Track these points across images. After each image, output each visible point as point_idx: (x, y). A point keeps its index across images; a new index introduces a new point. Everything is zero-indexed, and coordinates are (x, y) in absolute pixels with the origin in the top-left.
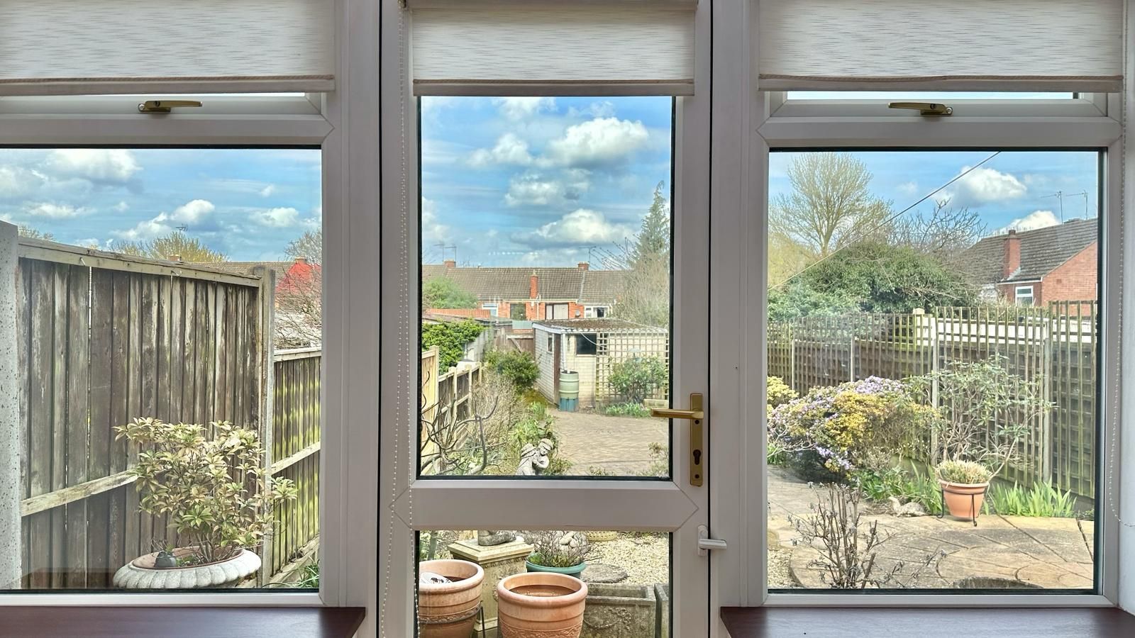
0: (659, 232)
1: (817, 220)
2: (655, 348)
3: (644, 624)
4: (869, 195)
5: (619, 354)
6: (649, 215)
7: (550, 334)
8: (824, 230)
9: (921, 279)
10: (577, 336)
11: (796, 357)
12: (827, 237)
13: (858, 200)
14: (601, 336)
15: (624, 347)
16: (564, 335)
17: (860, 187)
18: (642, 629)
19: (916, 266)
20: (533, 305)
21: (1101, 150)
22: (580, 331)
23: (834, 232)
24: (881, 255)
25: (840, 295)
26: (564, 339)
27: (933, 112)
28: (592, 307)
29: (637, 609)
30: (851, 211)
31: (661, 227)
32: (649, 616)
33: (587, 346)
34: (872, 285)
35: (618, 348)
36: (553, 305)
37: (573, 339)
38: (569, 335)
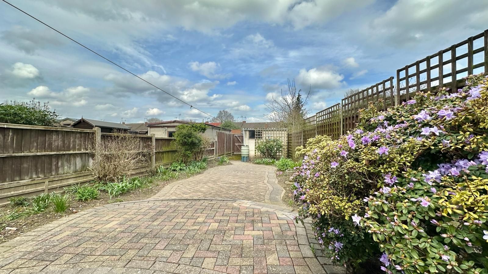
10: (249, 131)
11: (343, 125)
33: (252, 135)
37: (248, 133)
38: (246, 131)
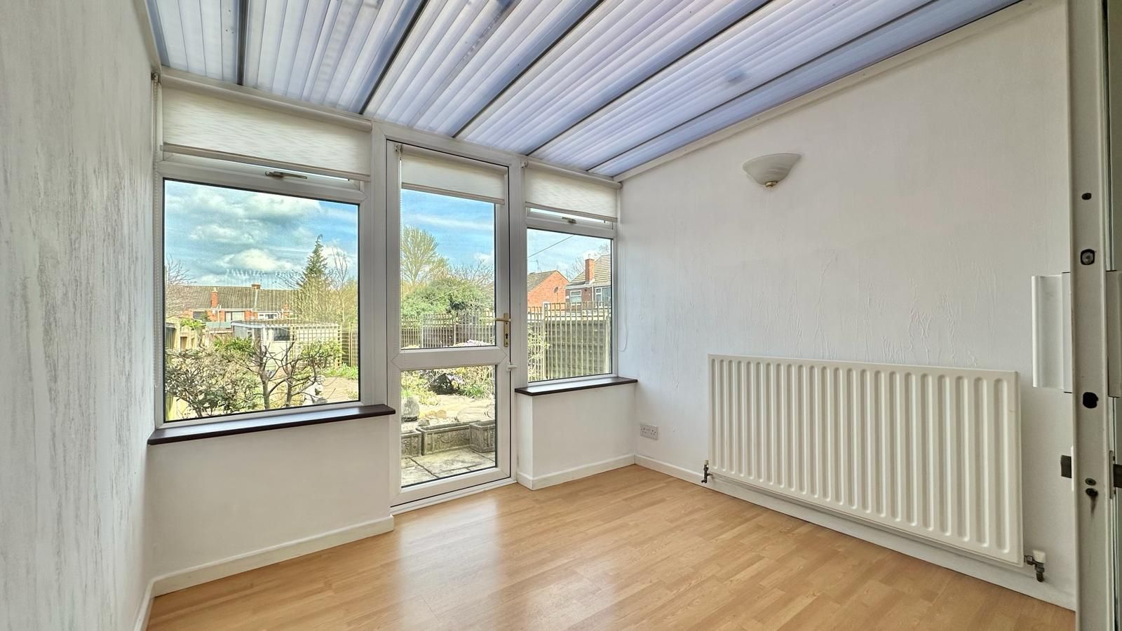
0: (319, 266)
1: (409, 265)
2: (331, 335)
3: (416, 445)
4: (437, 254)
5: (306, 340)
6: (312, 255)
7: (250, 329)
8: (413, 272)
9: (473, 297)
10: (274, 329)
11: (424, 335)
12: (416, 275)
13: (431, 256)
14: (294, 328)
15: (310, 336)
16: (264, 329)
17: (433, 249)
18: (415, 447)
19: (471, 291)
20: (214, 312)
21: (611, 239)
22: (277, 326)
23: (419, 273)
24: (455, 285)
25: (436, 305)
26: (264, 332)
27: (572, 222)
28: (264, 314)
29: (413, 438)
30: (428, 262)
31: (321, 262)
32: (418, 441)
33: (282, 335)
34: (451, 299)
35: (306, 336)
36: (231, 312)
37: (271, 332)
38: (267, 329)
